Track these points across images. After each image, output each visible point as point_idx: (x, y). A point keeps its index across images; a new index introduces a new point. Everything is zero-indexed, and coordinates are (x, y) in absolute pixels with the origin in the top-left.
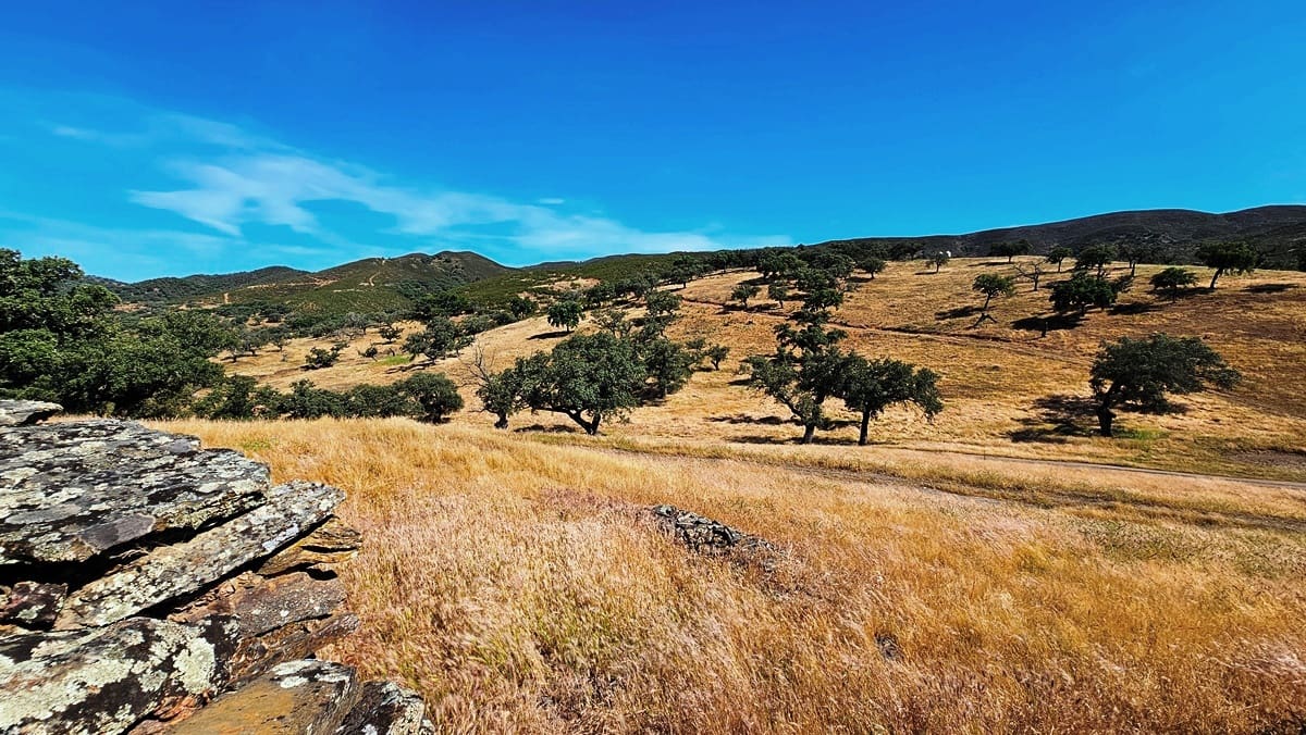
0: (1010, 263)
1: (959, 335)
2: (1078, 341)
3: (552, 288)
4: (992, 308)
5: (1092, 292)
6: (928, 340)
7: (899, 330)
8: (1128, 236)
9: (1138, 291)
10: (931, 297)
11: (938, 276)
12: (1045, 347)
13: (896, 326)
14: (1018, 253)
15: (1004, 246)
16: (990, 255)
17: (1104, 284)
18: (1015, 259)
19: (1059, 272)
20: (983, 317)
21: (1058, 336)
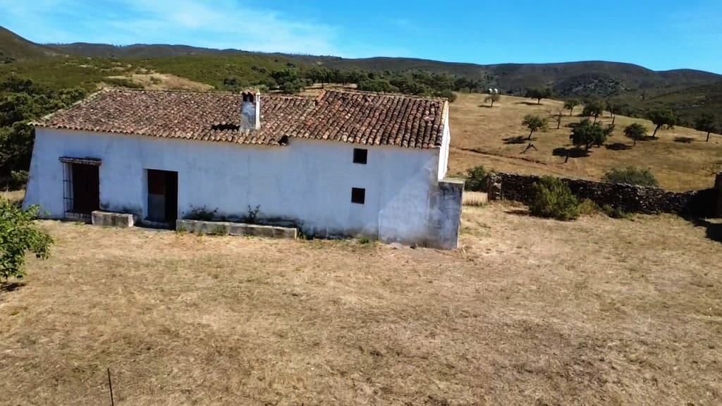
0: (538, 104)
1: (515, 158)
2: (585, 167)
3: (131, 80)
4: (535, 139)
5: (594, 134)
6: (496, 160)
7: (473, 150)
8: (600, 81)
9: (618, 136)
10: (491, 126)
11: (493, 110)
12: (568, 170)
13: (472, 148)
14: (545, 97)
15: (535, 91)
16: (527, 96)
17: (600, 130)
18: (543, 101)
19: (571, 116)
20: (530, 146)
21: (574, 163)
